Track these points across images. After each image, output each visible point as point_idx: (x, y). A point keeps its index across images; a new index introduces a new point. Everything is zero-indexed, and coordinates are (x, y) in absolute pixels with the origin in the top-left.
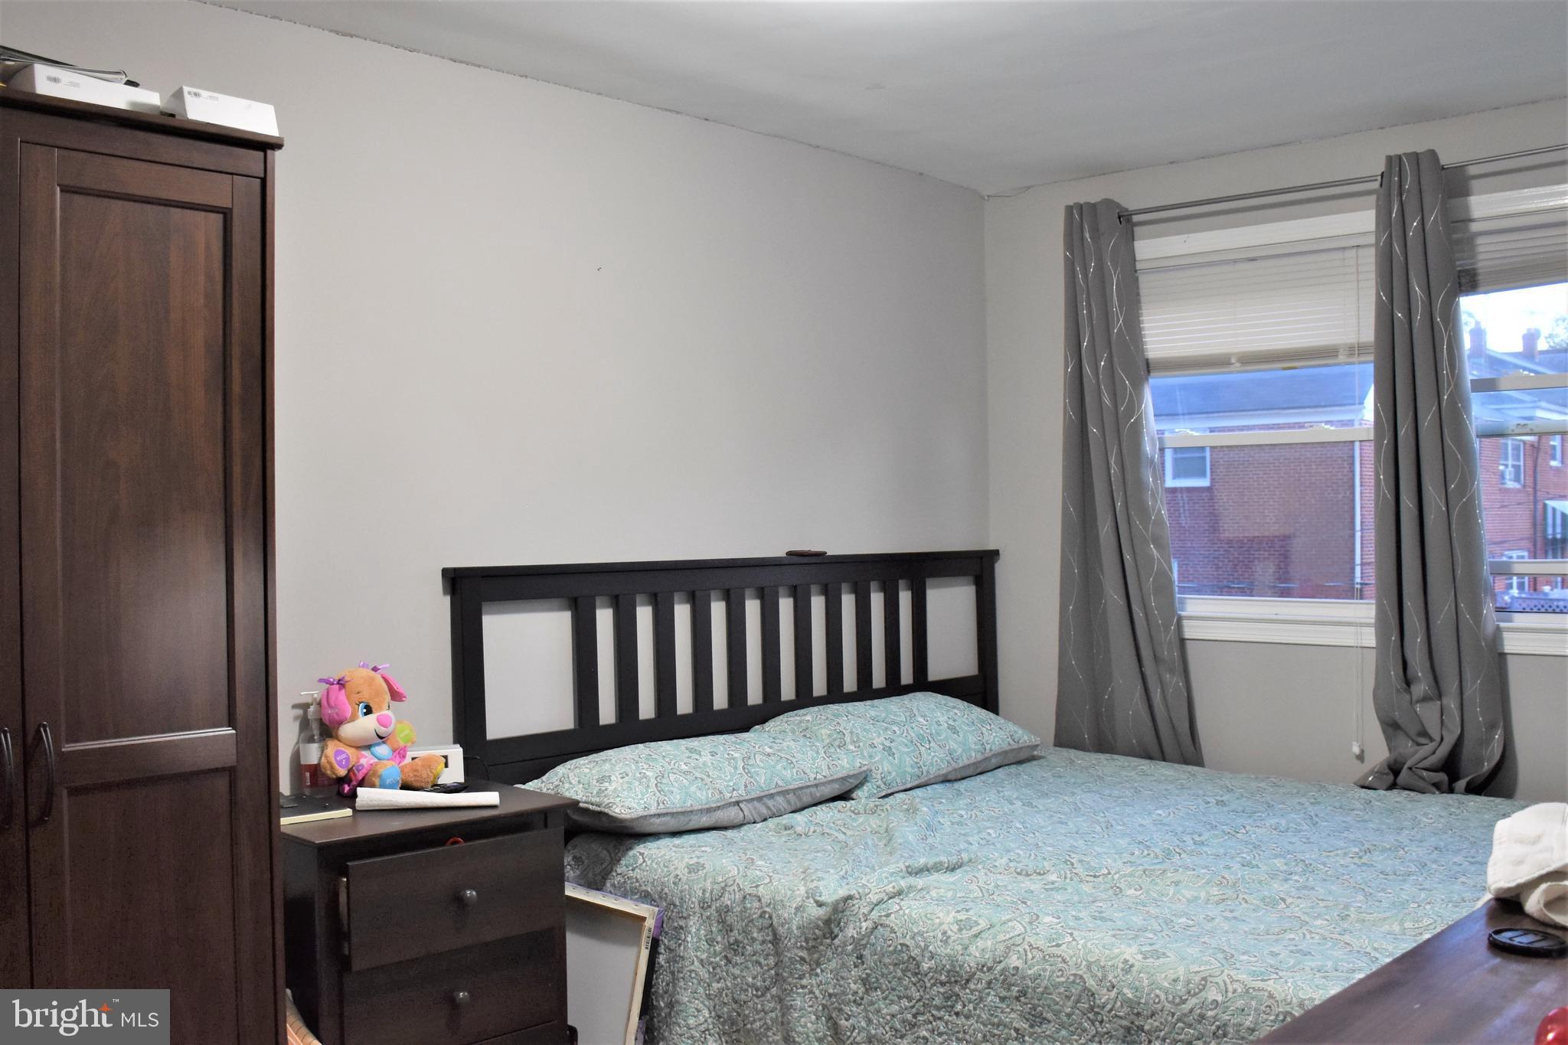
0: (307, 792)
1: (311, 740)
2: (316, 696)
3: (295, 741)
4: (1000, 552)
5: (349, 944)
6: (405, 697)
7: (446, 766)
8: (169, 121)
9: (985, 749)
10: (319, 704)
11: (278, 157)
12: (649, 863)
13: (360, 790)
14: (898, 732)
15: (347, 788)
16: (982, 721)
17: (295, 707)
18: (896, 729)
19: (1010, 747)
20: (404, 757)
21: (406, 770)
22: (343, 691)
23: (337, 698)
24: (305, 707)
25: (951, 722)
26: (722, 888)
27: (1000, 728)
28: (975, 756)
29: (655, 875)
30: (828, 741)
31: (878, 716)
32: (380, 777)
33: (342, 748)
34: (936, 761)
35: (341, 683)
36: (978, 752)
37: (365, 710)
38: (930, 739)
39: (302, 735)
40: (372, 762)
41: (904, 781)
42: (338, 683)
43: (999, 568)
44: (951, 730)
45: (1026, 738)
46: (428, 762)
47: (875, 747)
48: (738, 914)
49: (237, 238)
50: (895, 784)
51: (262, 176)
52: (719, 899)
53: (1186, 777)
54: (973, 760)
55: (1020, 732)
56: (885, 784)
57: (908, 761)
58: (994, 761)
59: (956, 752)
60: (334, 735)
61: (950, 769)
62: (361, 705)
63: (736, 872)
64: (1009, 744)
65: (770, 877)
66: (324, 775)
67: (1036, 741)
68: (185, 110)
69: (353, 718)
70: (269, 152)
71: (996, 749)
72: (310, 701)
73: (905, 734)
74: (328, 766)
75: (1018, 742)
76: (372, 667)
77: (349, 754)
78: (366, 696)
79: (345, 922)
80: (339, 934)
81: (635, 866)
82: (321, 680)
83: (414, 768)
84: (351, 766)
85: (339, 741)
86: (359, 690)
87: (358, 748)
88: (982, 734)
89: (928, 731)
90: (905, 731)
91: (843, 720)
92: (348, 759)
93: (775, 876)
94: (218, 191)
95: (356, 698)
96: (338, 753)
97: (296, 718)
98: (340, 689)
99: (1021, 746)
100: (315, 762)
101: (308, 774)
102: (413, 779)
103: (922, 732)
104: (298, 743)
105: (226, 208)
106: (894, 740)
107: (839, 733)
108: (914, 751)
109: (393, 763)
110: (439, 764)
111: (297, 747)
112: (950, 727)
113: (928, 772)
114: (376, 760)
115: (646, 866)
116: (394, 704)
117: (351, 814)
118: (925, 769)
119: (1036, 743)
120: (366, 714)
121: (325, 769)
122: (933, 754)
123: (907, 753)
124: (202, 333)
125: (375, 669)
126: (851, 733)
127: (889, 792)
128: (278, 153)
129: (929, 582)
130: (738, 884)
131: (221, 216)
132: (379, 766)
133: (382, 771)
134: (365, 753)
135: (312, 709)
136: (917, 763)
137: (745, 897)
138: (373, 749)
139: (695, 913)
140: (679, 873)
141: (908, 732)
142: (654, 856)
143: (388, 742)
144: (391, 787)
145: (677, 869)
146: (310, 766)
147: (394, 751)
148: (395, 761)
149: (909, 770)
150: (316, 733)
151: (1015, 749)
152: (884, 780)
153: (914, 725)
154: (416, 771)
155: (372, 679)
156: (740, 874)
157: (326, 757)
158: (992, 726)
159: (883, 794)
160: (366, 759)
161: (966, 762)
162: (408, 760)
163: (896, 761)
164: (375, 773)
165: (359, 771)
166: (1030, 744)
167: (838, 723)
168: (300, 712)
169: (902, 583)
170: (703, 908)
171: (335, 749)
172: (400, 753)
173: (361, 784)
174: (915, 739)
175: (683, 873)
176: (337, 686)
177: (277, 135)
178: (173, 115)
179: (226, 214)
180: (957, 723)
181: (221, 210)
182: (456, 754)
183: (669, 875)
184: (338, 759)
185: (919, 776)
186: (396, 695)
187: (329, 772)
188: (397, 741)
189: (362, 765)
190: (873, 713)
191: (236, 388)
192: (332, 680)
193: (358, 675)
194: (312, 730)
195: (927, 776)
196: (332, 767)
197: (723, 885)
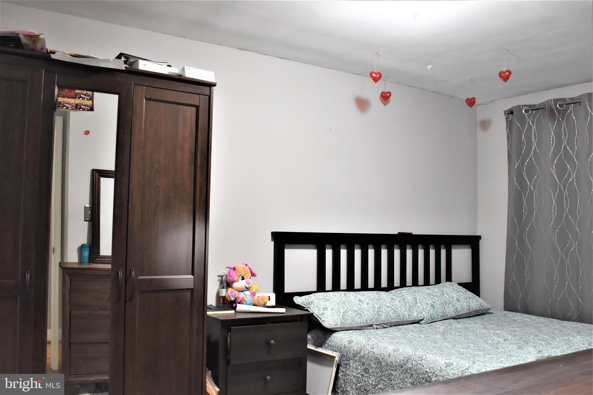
0: (221, 305)
1: (223, 288)
2: (225, 273)
3: (218, 288)
4: (481, 236)
5: (230, 356)
6: (256, 275)
7: (269, 300)
8: (180, 78)
9: (470, 309)
10: (227, 276)
11: (215, 89)
12: (336, 339)
13: (238, 305)
14: (437, 300)
15: (234, 305)
16: (470, 298)
17: (218, 276)
18: (436, 298)
19: (479, 309)
20: (255, 296)
21: (255, 300)
22: (235, 271)
23: (232, 274)
24: (222, 276)
25: (458, 297)
26: (360, 349)
27: (477, 301)
28: (466, 311)
29: (338, 344)
30: (411, 301)
31: (430, 293)
32: (245, 301)
33: (233, 291)
34: (450, 311)
35: (234, 269)
36: (467, 309)
37: (242, 278)
38: (449, 303)
39: (221, 286)
40: (243, 296)
41: (438, 318)
42: (233, 269)
43: (481, 242)
44: (458, 300)
45: (486, 305)
46: (263, 298)
47: (428, 304)
48: (366, 358)
49: (200, 115)
50: (435, 319)
51: (209, 95)
52: (359, 353)
53: (548, 322)
54: (465, 312)
55: (484, 303)
56: (431, 318)
57: (440, 311)
58: (473, 313)
59: (459, 309)
60: (231, 286)
61: (456, 315)
62: (240, 276)
63: (365, 343)
64: (479, 307)
65: (377, 344)
66: (227, 300)
67: (490, 307)
68: (185, 74)
69: (237, 281)
70: (212, 87)
71: (474, 309)
72: (223, 274)
73: (439, 301)
74: (228, 297)
75: (483, 307)
76: (245, 264)
77: (236, 294)
78: (242, 273)
79: (229, 348)
80: (227, 352)
81: (331, 340)
82: (227, 267)
83: (258, 300)
84: (236, 297)
85: (233, 288)
86: (240, 271)
87: (239, 291)
88: (469, 302)
89: (448, 300)
90: (440, 299)
91: (417, 294)
92: (235, 295)
93: (379, 343)
94: (195, 100)
95: (239, 274)
96: (232, 292)
97: (219, 280)
98: (234, 271)
99: (484, 308)
100: (224, 295)
101: (222, 299)
102: (257, 303)
103: (446, 300)
104: (219, 289)
105: (197, 105)
106: (435, 303)
107: (415, 299)
108: (442, 307)
109: (250, 297)
110: (266, 299)
111: (218, 290)
112: (457, 299)
113: (447, 315)
114: (245, 296)
115: (335, 341)
116: (252, 277)
117: (234, 312)
118: (446, 314)
119: (490, 308)
120: (242, 280)
121: (227, 297)
122: (449, 309)
123: (440, 308)
124: (188, 146)
125: (246, 265)
126: (419, 299)
127: (432, 321)
128: (215, 88)
129: (453, 246)
130: (366, 348)
131: (195, 108)
132: (245, 298)
133: (246, 299)
134: (242, 293)
135: (224, 277)
136: (443, 312)
137: (369, 352)
138: (244, 292)
139: (351, 359)
140: (345, 344)
141: (441, 300)
142: (337, 337)
143: (250, 290)
144: (249, 304)
145: (344, 342)
146: (223, 296)
147: (251, 293)
148: (251, 296)
149: (440, 314)
150: (225, 285)
151: (482, 309)
152: (431, 317)
153: (443, 297)
154: (259, 300)
155: (245, 268)
156: (366, 344)
157: (228, 293)
158: (474, 300)
159: (430, 322)
160: (241, 295)
161: (462, 313)
162: (256, 297)
163: (436, 310)
164: (243, 300)
165: (239, 299)
166: (488, 308)
167: (415, 295)
168: (220, 278)
169: (442, 246)
170: (354, 357)
171: (231, 291)
172: (253, 294)
173: (239, 303)
174: (443, 302)
175: (346, 343)
176: (233, 270)
177: (215, 82)
178: (181, 76)
179: (197, 107)
180: (460, 298)
181: (196, 106)
182: (273, 296)
183: (342, 344)
184: (232, 294)
185: (443, 316)
186: (253, 275)
187: (228, 299)
188: (253, 290)
189: (240, 297)
190: (428, 292)
191: (199, 163)
192: (231, 268)
193: (240, 266)
194: (224, 284)
195: (446, 317)
196: (230, 297)
197: (360, 348)
